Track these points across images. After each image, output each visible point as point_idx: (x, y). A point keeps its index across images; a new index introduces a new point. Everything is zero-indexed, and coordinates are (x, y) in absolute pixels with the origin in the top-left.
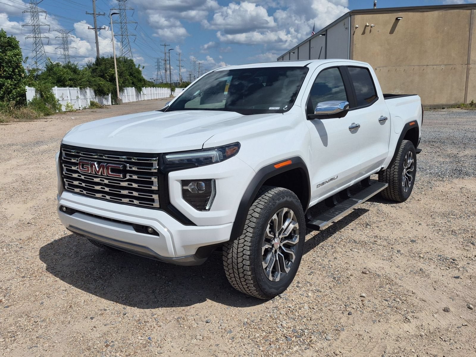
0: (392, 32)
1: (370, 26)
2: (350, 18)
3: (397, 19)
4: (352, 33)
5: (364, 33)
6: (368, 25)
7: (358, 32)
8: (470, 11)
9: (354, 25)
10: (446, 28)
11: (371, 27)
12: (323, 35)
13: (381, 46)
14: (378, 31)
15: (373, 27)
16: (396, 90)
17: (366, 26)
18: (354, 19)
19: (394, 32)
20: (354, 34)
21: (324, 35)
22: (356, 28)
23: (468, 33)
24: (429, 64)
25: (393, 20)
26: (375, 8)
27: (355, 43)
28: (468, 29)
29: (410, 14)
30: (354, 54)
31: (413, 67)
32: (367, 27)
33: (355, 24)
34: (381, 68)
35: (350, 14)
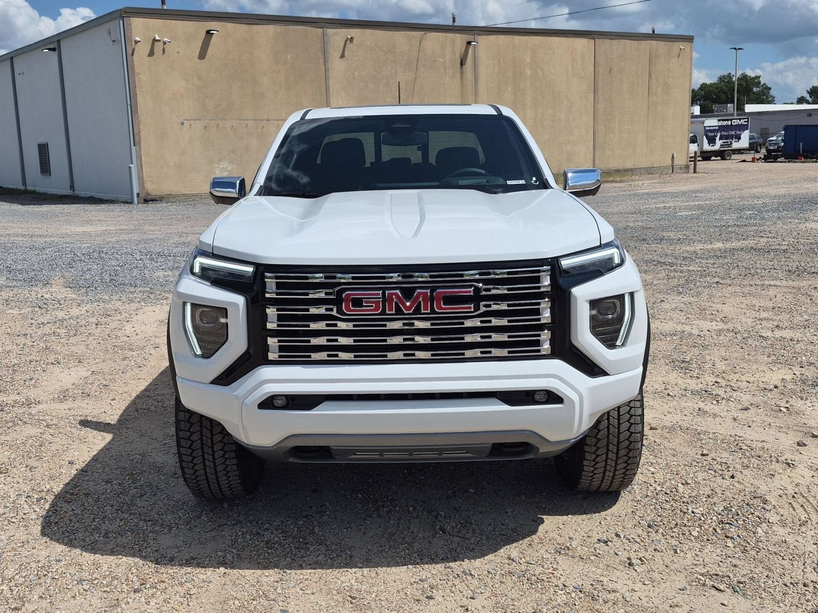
0: (202, 56)
1: (162, 41)
2: (121, 22)
3: (208, 32)
4: (130, 52)
5: (151, 54)
6: (157, 38)
7: (142, 51)
8: (321, 30)
9: (131, 35)
10: (289, 57)
11: (165, 43)
12: (50, 49)
13: (187, 81)
14: (178, 53)
15: (168, 44)
16: (223, 163)
17: (155, 40)
18: (130, 25)
19: (206, 57)
20: (133, 54)
21: (53, 50)
22: (136, 42)
23: (323, 67)
24: (270, 118)
25: (203, 35)
26: (165, 7)
27: (137, 71)
28: (322, 61)
29: (230, 26)
30: (138, 92)
31: (245, 122)
32: (156, 43)
33: (133, 36)
34: (192, 122)
35: (121, 14)
